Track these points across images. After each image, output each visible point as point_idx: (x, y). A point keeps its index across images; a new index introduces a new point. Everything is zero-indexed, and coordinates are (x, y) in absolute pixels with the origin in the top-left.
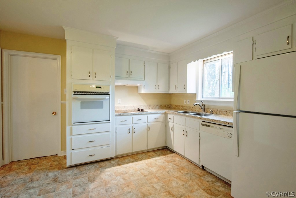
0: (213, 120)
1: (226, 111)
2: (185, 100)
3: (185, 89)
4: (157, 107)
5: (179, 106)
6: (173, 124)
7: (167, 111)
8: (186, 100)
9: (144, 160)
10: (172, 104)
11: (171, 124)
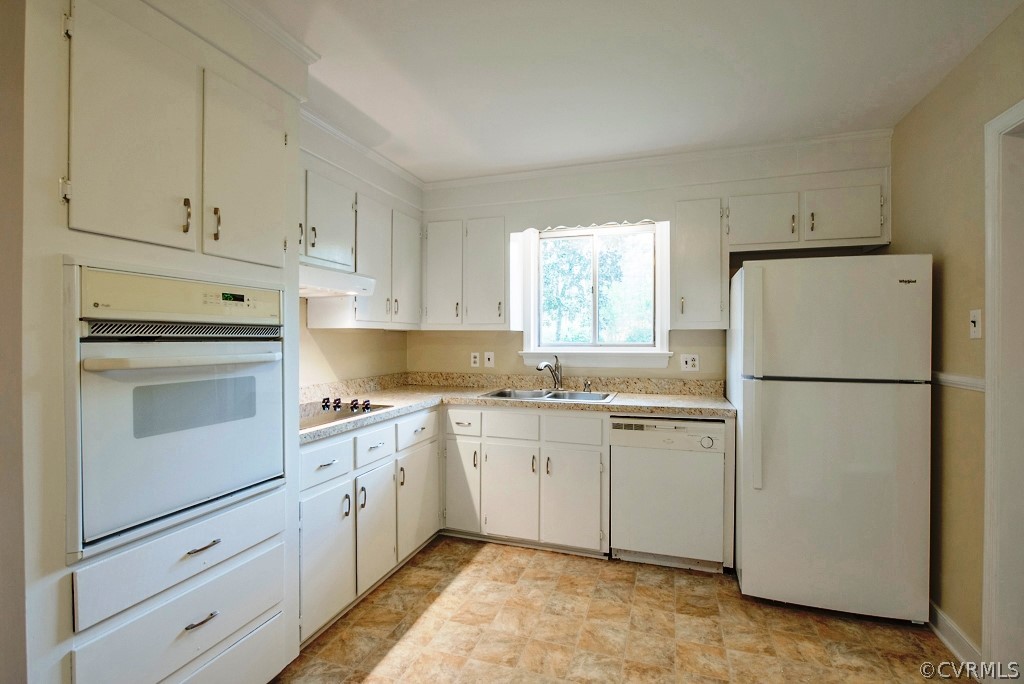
0: (652, 410)
1: (626, 379)
2: (473, 355)
3: (502, 315)
4: (372, 384)
5: (448, 376)
6: (477, 442)
7: (447, 397)
8: (477, 354)
9: (425, 609)
10: (410, 368)
11: (465, 446)
